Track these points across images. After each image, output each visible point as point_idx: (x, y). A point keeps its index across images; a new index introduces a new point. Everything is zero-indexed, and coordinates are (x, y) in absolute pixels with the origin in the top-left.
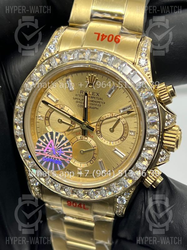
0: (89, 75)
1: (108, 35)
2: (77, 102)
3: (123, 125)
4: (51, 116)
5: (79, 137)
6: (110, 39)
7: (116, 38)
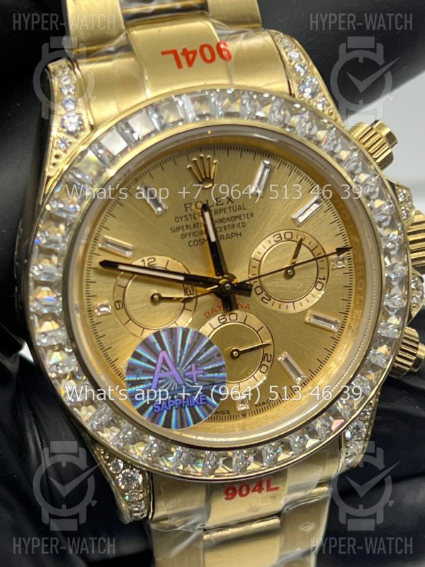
0: (195, 159)
1: (198, 49)
2: (184, 236)
3: (311, 251)
4: (126, 295)
5: (214, 321)
6: (208, 56)
7: (220, 51)
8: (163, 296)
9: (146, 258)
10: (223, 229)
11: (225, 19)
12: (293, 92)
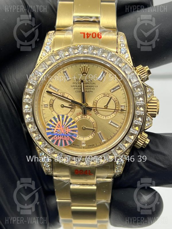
0: (82, 66)
1: (91, 34)
2: (75, 89)
3: (114, 102)
4: (54, 103)
5: (80, 117)
6: (94, 36)
7: (98, 35)
8: (65, 105)
9: (61, 93)
10: (87, 89)
11: (105, 26)
12: (118, 51)
